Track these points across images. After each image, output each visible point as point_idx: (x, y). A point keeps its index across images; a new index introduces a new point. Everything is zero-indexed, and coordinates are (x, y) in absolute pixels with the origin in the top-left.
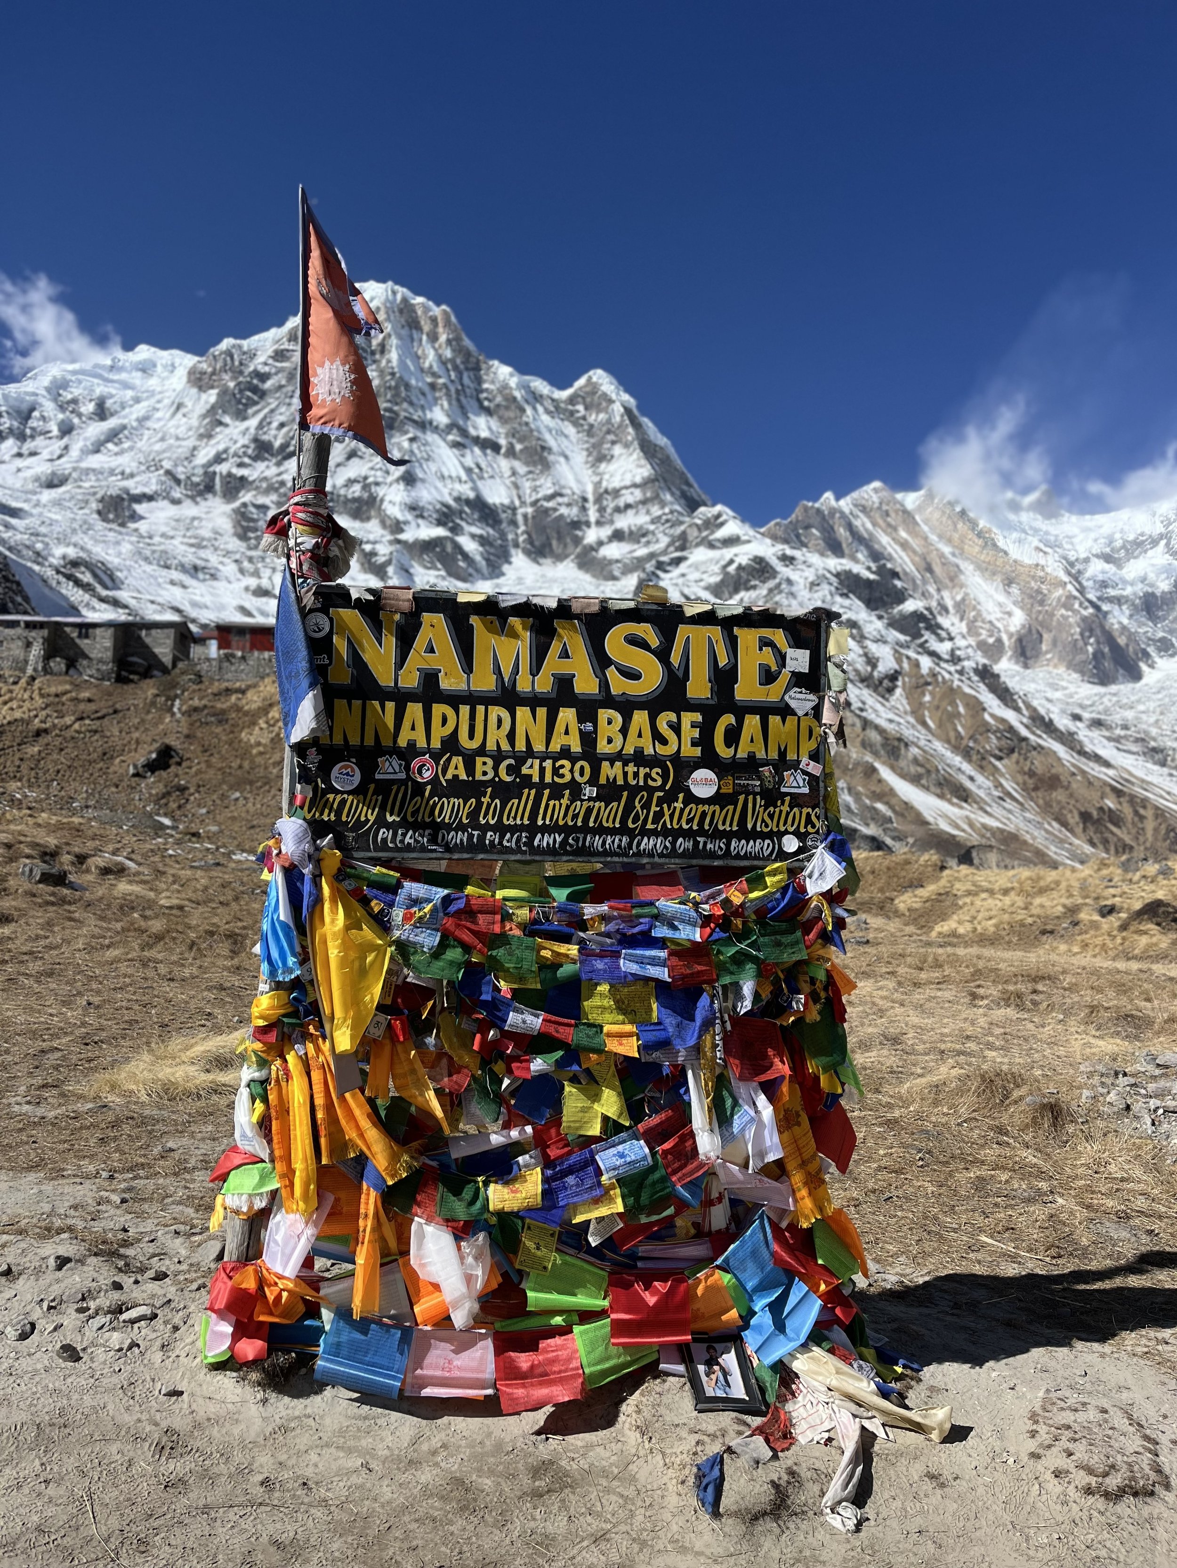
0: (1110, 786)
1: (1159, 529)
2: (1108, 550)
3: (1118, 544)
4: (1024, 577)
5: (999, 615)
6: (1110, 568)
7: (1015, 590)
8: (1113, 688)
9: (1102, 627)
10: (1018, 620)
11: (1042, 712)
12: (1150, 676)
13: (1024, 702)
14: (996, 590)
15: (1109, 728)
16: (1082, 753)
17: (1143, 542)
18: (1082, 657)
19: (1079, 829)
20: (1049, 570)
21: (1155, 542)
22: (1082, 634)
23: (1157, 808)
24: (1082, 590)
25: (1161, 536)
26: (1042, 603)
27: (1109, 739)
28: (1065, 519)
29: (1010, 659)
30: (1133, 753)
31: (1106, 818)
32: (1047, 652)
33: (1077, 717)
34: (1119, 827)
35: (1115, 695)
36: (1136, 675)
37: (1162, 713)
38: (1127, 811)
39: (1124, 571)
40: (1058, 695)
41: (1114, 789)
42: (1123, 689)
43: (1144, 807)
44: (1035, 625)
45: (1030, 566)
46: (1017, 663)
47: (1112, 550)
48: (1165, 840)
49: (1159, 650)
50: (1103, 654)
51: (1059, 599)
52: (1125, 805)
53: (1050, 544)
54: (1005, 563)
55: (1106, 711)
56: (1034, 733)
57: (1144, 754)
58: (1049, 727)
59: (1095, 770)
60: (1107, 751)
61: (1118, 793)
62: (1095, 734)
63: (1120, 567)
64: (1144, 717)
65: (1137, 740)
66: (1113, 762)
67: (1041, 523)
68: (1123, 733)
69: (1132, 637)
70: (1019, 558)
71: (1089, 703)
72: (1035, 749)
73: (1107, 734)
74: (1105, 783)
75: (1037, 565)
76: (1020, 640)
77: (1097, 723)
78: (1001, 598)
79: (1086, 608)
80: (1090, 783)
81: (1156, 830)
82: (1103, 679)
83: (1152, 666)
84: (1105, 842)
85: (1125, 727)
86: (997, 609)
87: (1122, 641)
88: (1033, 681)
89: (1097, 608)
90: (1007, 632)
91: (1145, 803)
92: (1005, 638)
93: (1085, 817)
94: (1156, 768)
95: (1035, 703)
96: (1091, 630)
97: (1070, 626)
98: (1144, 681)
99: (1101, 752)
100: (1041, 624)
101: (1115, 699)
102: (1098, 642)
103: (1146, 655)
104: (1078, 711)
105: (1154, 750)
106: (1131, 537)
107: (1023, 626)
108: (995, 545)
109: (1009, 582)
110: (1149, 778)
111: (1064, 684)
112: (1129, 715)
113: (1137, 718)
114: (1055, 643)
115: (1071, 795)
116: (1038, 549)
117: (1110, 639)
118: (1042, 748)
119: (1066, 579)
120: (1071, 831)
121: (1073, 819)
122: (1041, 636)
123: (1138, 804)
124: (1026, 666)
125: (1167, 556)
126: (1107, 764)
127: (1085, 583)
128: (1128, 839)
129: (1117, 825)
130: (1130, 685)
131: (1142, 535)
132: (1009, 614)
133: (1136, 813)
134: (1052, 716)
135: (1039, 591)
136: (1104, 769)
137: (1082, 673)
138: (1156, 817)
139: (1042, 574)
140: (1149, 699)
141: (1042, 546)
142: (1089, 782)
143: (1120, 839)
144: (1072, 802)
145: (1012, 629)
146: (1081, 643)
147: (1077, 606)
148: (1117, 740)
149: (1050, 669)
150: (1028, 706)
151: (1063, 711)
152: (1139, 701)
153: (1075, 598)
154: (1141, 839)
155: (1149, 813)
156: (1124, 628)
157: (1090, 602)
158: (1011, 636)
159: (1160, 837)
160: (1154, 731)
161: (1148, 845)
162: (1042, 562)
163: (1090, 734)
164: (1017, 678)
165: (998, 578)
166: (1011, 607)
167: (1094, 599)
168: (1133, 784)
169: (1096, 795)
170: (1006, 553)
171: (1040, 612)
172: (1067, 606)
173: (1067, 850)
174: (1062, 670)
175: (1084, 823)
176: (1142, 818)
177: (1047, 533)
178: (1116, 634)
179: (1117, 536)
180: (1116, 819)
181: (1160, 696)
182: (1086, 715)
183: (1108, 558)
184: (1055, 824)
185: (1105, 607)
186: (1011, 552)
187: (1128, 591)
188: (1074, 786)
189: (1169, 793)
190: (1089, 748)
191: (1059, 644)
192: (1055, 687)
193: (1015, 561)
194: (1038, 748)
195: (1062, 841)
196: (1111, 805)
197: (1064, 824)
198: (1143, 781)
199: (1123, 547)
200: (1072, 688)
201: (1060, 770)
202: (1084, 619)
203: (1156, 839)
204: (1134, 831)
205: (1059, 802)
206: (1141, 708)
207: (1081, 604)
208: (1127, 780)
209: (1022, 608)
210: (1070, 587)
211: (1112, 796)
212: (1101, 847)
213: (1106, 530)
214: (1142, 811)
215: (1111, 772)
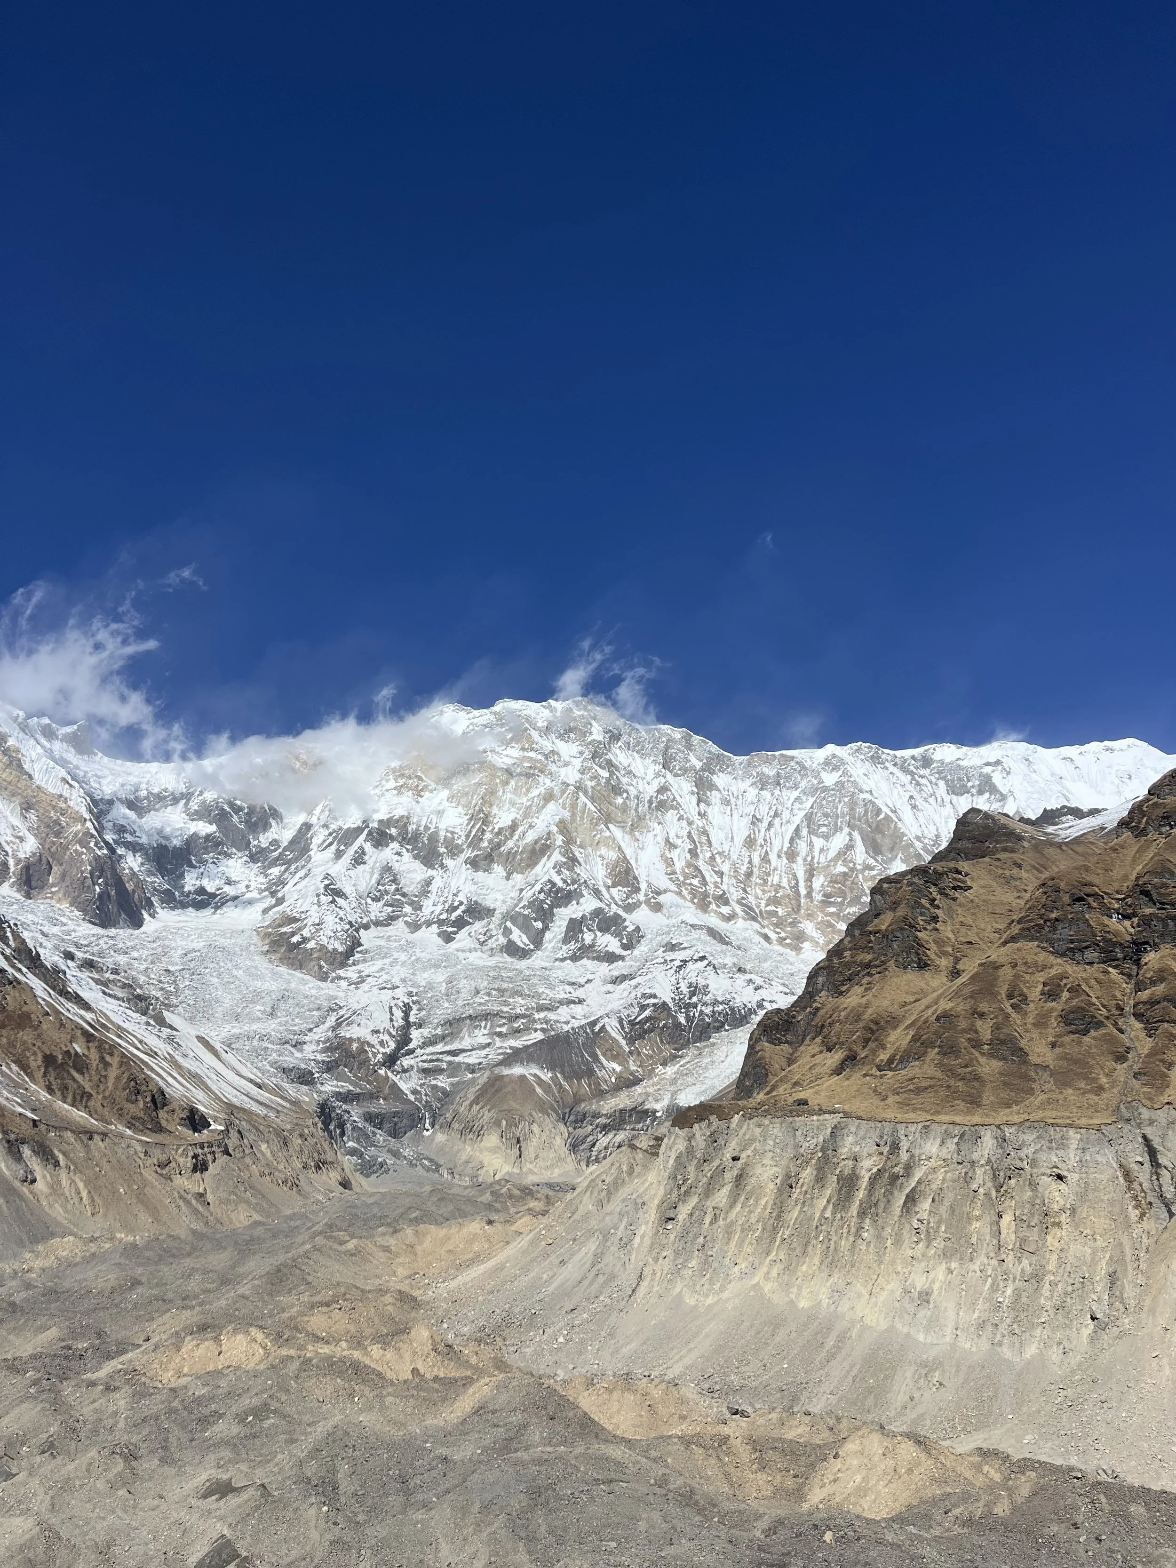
0: (82, 1029)
1: (182, 788)
2: (132, 797)
3: (144, 793)
4: (44, 805)
5: (10, 838)
6: (132, 814)
7: (32, 816)
8: (113, 931)
9: (113, 869)
10: (30, 846)
11: (30, 944)
12: (150, 925)
13: (13, 932)
14: (12, 811)
15: (100, 970)
16: (64, 993)
17: (165, 797)
18: (89, 896)
19: (39, 1074)
20: (71, 804)
21: (175, 800)
22: (92, 873)
23: (123, 1055)
24: (100, 830)
25: (183, 796)
26: (58, 834)
27: (97, 982)
28: (97, 758)
29: (12, 886)
30: (118, 999)
31: (71, 1063)
32: (53, 885)
33: (69, 956)
34: (82, 1074)
35: (112, 938)
36: (137, 923)
37: (152, 962)
38: (94, 1055)
39: (144, 820)
40: (55, 930)
41: (85, 1033)
42: (123, 934)
43: (111, 1055)
44: (46, 854)
45: (53, 795)
46: (19, 891)
47: (136, 798)
48: (124, 1089)
49: (162, 902)
50: (109, 895)
51: (76, 834)
52: (93, 1050)
53: (74, 778)
54: (27, 787)
55: (100, 954)
56: (13, 966)
57: (129, 1000)
58: (34, 962)
59: (71, 1011)
60: (91, 993)
61: (89, 1037)
62: (85, 975)
63: (140, 815)
64: (136, 964)
65: (124, 986)
66: (93, 1005)
67: (71, 756)
68: (112, 977)
69: (140, 884)
70: (43, 785)
71: (85, 942)
72: (11, 983)
73: (96, 976)
74: (78, 1026)
75: (61, 796)
76: (27, 868)
77: (89, 965)
78: (17, 821)
79: (100, 848)
80: (62, 1025)
81: (118, 1078)
82: (104, 920)
83: (153, 916)
84: (64, 1089)
85: (115, 972)
86: (9, 831)
87: (130, 886)
88: (32, 912)
89: (112, 851)
90: (15, 857)
91: (113, 1048)
92: (11, 862)
93: (49, 1060)
94: (136, 1015)
95: (26, 935)
96: (102, 871)
97: (82, 862)
98: (143, 929)
99: (85, 995)
100: (53, 855)
101: (111, 942)
102: (106, 884)
103: (150, 904)
104: (72, 949)
105: (140, 998)
106: (156, 790)
107: (34, 854)
108: (20, 766)
109: (27, 807)
110: (125, 1026)
111: (64, 920)
112: (122, 959)
113: (129, 964)
114: (63, 877)
115: (39, 1036)
116: (64, 780)
117: (118, 882)
118: (19, 982)
119: (87, 816)
120: (30, 1075)
121: (36, 1062)
122: (51, 868)
123: (106, 1049)
124: (28, 896)
125: (184, 815)
126: (87, 1007)
127: (105, 824)
128: (88, 1087)
129: (80, 1072)
130: (129, 931)
131: (166, 790)
132: (22, 839)
133: (102, 1059)
134: (41, 951)
135: (57, 822)
136: (82, 1012)
137: (85, 911)
138: (121, 1064)
139: (63, 806)
140: (144, 947)
141: (69, 778)
142: (62, 1023)
143: (80, 1086)
144: (39, 1044)
145: (22, 855)
146: (89, 881)
147: (92, 844)
148: (105, 983)
149: (53, 902)
150: (17, 936)
151: (56, 948)
152: (133, 948)
153: (92, 836)
154: (102, 1087)
155: (114, 1061)
156: (134, 874)
157: (107, 843)
158: (18, 861)
159: (120, 1086)
160: (142, 979)
161: (107, 1094)
162: (66, 794)
163: (79, 974)
164: (15, 907)
165: (17, 800)
166: (24, 832)
167: (111, 841)
168: (108, 1029)
169: (65, 1037)
170: (30, 777)
171: (54, 843)
172: (83, 843)
173: (22, 1097)
174: (65, 905)
175: (46, 1067)
176: (107, 1065)
177: (77, 767)
178: (125, 879)
179: (144, 786)
180: (80, 1064)
181: (155, 945)
182: (79, 955)
183: (131, 805)
184: (14, 1067)
185: (120, 851)
186: (36, 777)
187: (144, 840)
188: (44, 1026)
189: (141, 1042)
190: (73, 987)
191: (67, 878)
192: (54, 922)
193: (39, 787)
194: (14, 983)
195: (17, 1086)
196: (79, 1050)
197: (25, 1068)
198: (119, 1027)
199: (147, 798)
200: (71, 925)
201: (33, 1008)
202: (97, 858)
203: (116, 1088)
204: (96, 1078)
205: (24, 1043)
206: (135, 954)
207: (96, 844)
208: (103, 1026)
209: (35, 835)
210: (89, 824)
211: (82, 1039)
212: (58, 1093)
213: (133, 780)
214: (108, 1058)
215: (89, 1016)
